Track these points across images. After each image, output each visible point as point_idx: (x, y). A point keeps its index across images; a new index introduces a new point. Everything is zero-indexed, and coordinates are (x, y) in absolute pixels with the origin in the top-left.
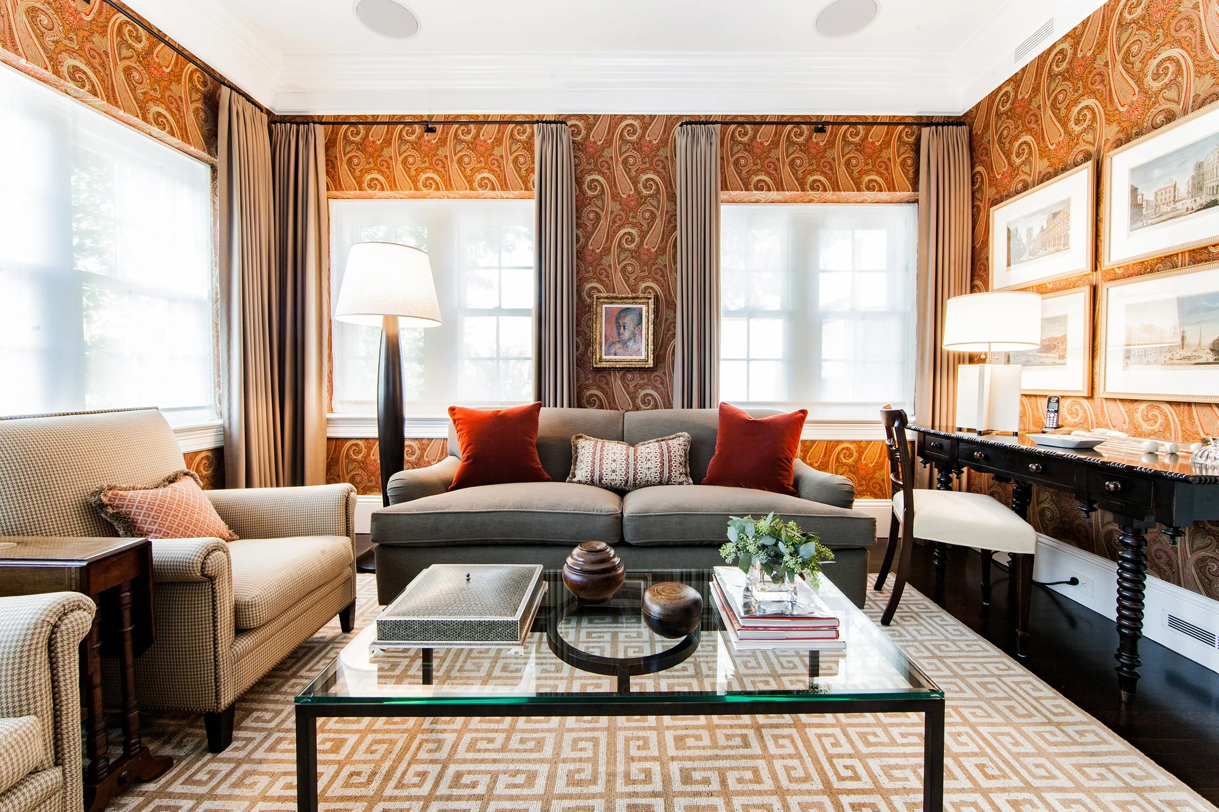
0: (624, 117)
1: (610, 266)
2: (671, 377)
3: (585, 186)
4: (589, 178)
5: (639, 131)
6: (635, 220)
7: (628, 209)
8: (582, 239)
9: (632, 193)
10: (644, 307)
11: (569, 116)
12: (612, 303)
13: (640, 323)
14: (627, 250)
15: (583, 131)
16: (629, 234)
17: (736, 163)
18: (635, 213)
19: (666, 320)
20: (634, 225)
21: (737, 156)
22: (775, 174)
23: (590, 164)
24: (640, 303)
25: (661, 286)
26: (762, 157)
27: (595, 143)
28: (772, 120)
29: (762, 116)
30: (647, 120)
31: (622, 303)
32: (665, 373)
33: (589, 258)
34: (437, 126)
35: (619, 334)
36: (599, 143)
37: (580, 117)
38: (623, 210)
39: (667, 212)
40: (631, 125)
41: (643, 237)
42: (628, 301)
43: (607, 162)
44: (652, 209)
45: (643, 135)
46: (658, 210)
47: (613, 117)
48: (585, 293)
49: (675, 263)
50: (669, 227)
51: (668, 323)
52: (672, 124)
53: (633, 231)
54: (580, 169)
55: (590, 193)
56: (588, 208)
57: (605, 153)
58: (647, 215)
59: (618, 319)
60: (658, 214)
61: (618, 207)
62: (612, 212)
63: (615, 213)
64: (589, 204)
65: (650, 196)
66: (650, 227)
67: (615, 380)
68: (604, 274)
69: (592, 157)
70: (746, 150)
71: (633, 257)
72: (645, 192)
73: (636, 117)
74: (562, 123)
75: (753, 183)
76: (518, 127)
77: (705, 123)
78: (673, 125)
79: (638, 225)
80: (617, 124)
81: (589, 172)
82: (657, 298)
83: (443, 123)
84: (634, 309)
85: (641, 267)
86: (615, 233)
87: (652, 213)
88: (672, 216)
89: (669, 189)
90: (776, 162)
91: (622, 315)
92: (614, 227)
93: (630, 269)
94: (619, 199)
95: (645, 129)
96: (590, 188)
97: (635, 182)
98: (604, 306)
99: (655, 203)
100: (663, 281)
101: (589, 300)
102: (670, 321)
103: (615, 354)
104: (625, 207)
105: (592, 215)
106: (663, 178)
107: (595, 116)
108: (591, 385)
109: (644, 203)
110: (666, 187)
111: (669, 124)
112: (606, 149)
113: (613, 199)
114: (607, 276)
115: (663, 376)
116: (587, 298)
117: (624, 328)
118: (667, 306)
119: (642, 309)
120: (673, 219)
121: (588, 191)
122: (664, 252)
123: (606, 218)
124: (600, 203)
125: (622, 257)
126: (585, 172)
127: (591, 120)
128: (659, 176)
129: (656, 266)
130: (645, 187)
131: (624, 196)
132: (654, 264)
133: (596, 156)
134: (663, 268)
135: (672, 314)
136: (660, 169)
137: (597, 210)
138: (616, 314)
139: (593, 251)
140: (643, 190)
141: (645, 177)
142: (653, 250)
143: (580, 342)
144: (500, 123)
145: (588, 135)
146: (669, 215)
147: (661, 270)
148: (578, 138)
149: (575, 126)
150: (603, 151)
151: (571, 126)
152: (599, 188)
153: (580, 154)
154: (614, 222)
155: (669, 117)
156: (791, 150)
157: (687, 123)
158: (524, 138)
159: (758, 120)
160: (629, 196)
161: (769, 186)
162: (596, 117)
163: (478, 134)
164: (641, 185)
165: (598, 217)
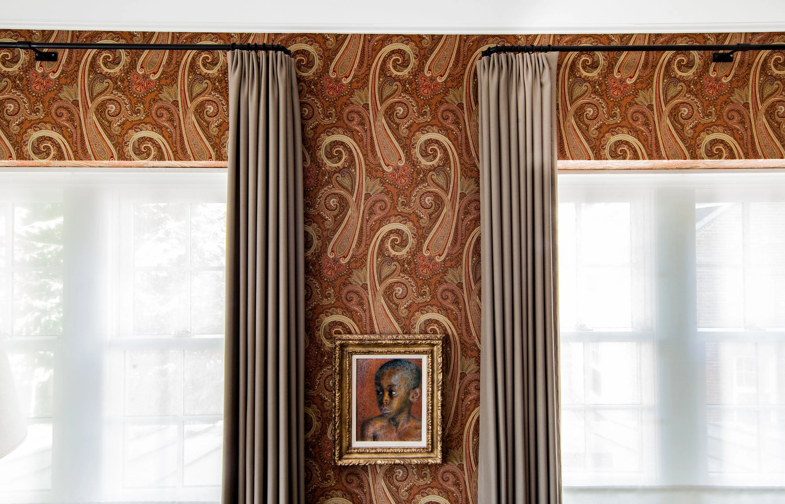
0: (387, 38)
1: (365, 287)
2: (473, 475)
3: (322, 153)
4: (328, 140)
5: (413, 62)
6: (407, 210)
7: (395, 191)
8: (315, 242)
9: (401, 164)
10: (425, 359)
11: (293, 37)
12: (369, 353)
13: (418, 384)
14: (394, 259)
15: (317, 62)
16: (398, 232)
17: (579, 114)
18: (408, 197)
19: (463, 375)
20: (405, 218)
21: (581, 101)
22: (646, 132)
23: (329, 116)
24: (418, 353)
25: (454, 320)
26: (624, 103)
27: (338, 81)
28: (639, 43)
29: (622, 36)
30: (426, 44)
31: (386, 353)
32: (461, 467)
33: (328, 274)
34: (60, 52)
35: (381, 403)
36: (345, 82)
37: (312, 38)
38: (387, 193)
39: (463, 195)
40: (400, 52)
41: (421, 237)
42: (397, 349)
43: (358, 113)
44: (437, 190)
45: (420, 68)
46: (447, 192)
47: (369, 38)
48: (321, 332)
49: (478, 279)
50: (467, 222)
51: (466, 381)
52: (469, 50)
53: (405, 228)
54: (311, 124)
55: (330, 164)
56: (326, 190)
57: (355, 98)
58: (428, 200)
59: (378, 379)
60: (447, 198)
61: (379, 187)
62: (368, 196)
63: (373, 198)
64: (328, 182)
65: (434, 169)
66: (433, 219)
67: (374, 479)
68: (355, 299)
69: (333, 104)
70: (595, 92)
71: (404, 271)
72: (425, 163)
73: (407, 39)
74: (276, 49)
75: (607, 147)
76: (204, 55)
77: (531, 49)
78: (471, 51)
79: (413, 217)
80: (376, 50)
81: (328, 130)
82: (446, 341)
83: (71, 46)
84: (408, 361)
85: (419, 288)
86: (374, 230)
87: (437, 197)
88: (471, 202)
89: (466, 158)
90: (647, 111)
91: (386, 371)
92: (372, 222)
93: (399, 290)
94: (379, 174)
95: (423, 57)
96: (330, 157)
97: (407, 147)
98: (355, 357)
99: (441, 180)
100: (456, 311)
101: (328, 344)
102: (469, 377)
103: (375, 438)
104: (390, 188)
105: (333, 202)
106: (454, 140)
107: (337, 36)
108: (332, 488)
109: (423, 181)
110: (460, 155)
111: (464, 49)
112: (357, 92)
113: (370, 174)
114: (361, 304)
115: (458, 471)
116: (325, 341)
117: (391, 395)
118: (464, 353)
119: (420, 361)
120: (472, 208)
121: (326, 160)
122: (458, 263)
123: (358, 206)
124: (346, 182)
125: (386, 271)
126: (320, 129)
127: (331, 44)
128: (447, 136)
129: (445, 286)
130: (425, 154)
131: (389, 170)
132: (440, 283)
133: (339, 103)
134: (457, 290)
135: (473, 367)
136: (449, 124)
137: (342, 192)
138: (374, 370)
139: (336, 261)
140: (421, 159)
141: (424, 138)
142: (439, 260)
143: (313, 416)
144: (171, 47)
145: (326, 68)
146: (466, 200)
147: (452, 291)
148: (310, 74)
149: (303, 52)
150: (351, 94)
151: (297, 52)
152: (344, 157)
153: (310, 99)
154: (372, 213)
155: (464, 39)
156: (672, 92)
157: (499, 50)
158: (214, 72)
159: (616, 43)
160: (397, 169)
161: (635, 151)
162: (340, 38)
163: (132, 65)
164: (417, 150)
165: (344, 204)
